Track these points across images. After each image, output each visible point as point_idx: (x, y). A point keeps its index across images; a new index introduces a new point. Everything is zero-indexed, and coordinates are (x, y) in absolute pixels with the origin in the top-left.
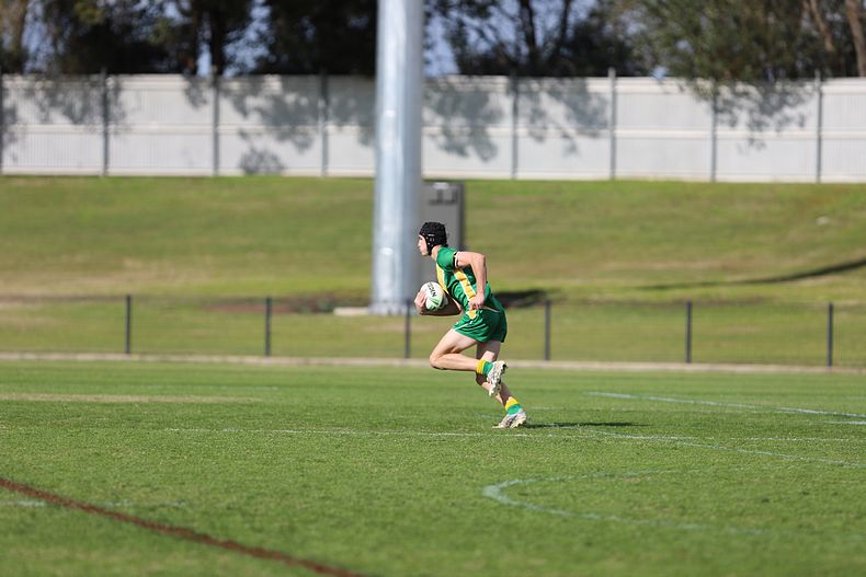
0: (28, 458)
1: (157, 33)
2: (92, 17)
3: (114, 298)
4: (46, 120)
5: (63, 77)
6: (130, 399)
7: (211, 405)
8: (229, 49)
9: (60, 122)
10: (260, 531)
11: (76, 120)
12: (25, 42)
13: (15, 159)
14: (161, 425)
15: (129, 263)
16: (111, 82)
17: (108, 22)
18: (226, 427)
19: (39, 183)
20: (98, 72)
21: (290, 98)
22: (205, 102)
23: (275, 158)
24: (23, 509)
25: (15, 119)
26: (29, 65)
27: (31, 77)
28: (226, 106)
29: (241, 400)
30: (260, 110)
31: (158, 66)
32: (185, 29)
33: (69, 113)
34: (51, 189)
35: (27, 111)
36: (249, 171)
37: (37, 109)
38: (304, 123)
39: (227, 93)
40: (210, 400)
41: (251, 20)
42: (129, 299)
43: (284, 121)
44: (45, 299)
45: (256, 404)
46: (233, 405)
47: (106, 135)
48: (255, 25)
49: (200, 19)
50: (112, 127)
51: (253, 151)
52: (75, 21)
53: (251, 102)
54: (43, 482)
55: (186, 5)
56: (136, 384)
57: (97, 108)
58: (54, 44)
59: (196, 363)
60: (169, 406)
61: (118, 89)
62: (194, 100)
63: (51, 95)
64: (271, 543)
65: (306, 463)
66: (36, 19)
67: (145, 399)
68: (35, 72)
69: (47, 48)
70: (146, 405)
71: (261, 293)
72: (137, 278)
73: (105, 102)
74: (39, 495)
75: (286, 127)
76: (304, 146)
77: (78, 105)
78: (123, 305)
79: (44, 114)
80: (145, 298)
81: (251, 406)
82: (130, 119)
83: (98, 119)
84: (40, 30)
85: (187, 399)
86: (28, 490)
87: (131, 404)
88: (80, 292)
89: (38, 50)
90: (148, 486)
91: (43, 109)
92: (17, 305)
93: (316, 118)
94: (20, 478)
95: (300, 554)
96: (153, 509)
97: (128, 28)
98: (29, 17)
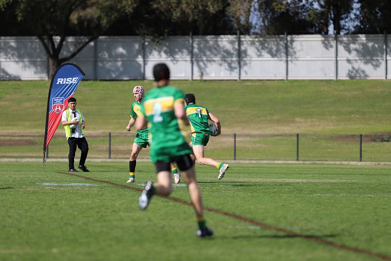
0: (252, 207)
1: (309, 16)
2: (280, 9)
3: (291, 135)
4: (260, 55)
5: (268, 36)
6: (298, 180)
7: (334, 183)
8: (342, 22)
9: (266, 56)
10: (356, 240)
11: (273, 56)
12: (250, 21)
13: (246, 73)
14: (312, 192)
15: (297, 119)
16: (289, 38)
17: (288, 10)
18: (341, 193)
19: (257, 84)
20: (283, 34)
21: (370, 44)
22: (332, 46)
23: (363, 72)
24: (250, 230)
25: (246, 55)
26: (252, 31)
27: (253, 36)
28: (341, 48)
29: (349, 181)
30: (356, 50)
31: (310, 31)
32: (322, 13)
33: (270, 52)
34: (263, 86)
35: (251, 51)
36: (351, 77)
37: (256, 51)
38: (377, 56)
39: (341, 42)
40: (334, 181)
41: (352, 9)
42: (298, 135)
43: (367, 55)
44: (260, 136)
45: (355, 183)
46: (345, 183)
47: (287, 61)
48: (354, 11)
49: (329, 8)
50: (290, 58)
51: (353, 68)
52: (273, 10)
53: (352, 46)
54: (259, 217)
55: (323, 3)
56: (301, 174)
57: (283, 50)
58: (263, 21)
59: (328, 164)
60: (315, 184)
61: (292, 41)
62: (327, 46)
63: (262, 44)
64: (362, 246)
65: (378, 210)
66: (255, 10)
67: (305, 181)
68: (254, 34)
69: (260, 23)
70: (305, 183)
71: (357, 133)
72: (302, 126)
73: (287, 47)
74: (257, 224)
75: (368, 58)
76: (377, 66)
77: (275, 48)
78: (295, 138)
79: (259, 53)
80: (305, 135)
81: (353, 184)
82: (298, 54)
83: (283, 55)
84: (257, 15)
85: (324, 181)
86: (252, 221)
87: (298, 183)
88: (276, 133)
89: (256, 24)
90: (306, 219)
91: (258, 50)
92: (248, 139)
93: (382, 53)
94: (248, 216)
95: (375, 251)
96: (308, 230)
97: (297, 14)
98: (252, 9)
